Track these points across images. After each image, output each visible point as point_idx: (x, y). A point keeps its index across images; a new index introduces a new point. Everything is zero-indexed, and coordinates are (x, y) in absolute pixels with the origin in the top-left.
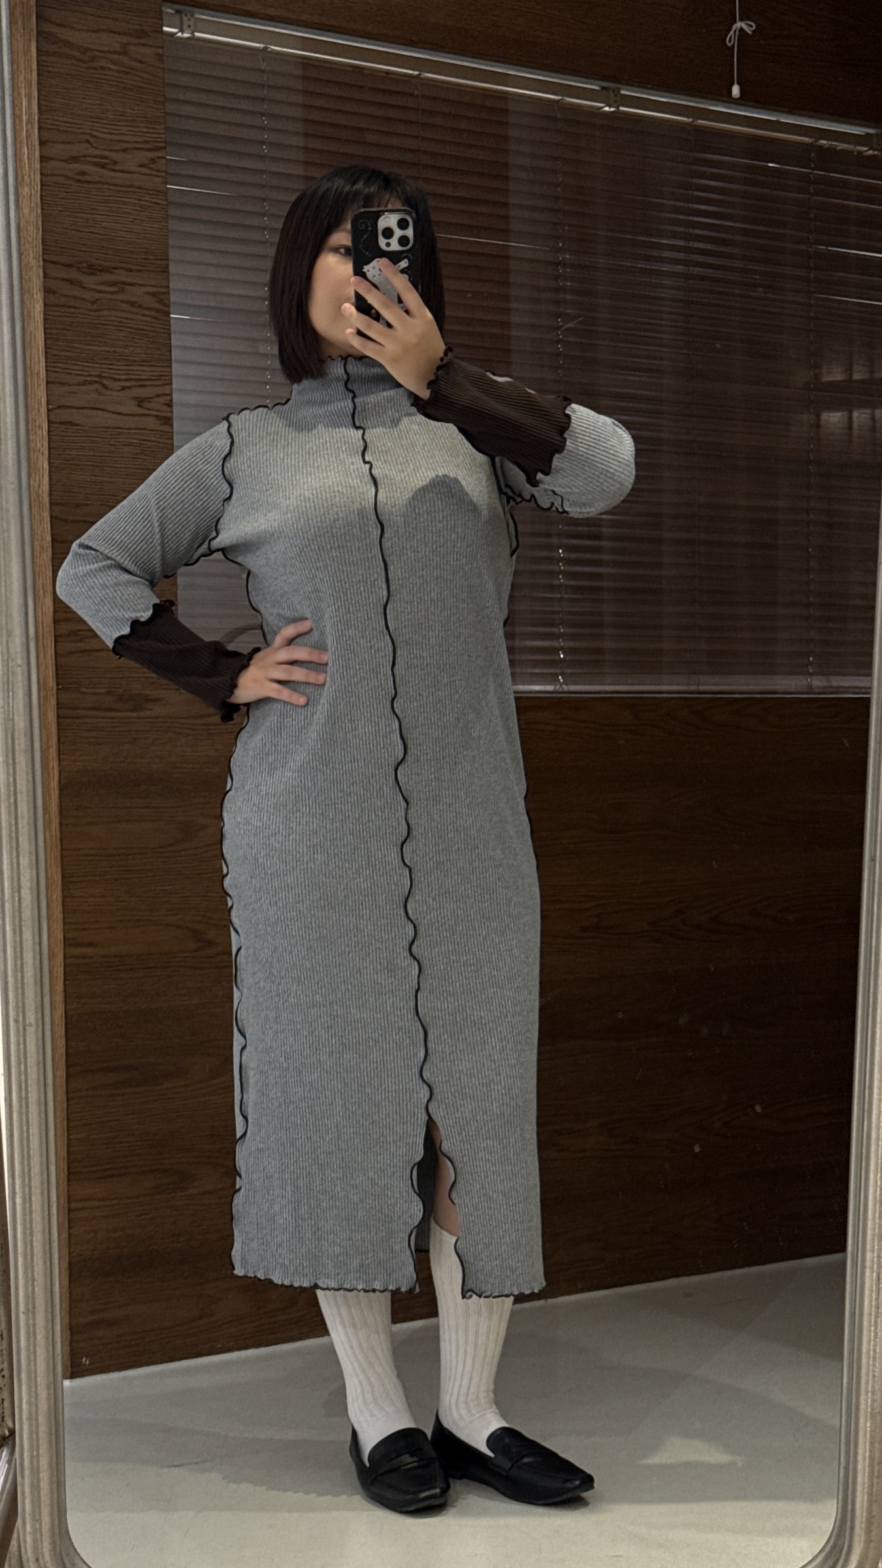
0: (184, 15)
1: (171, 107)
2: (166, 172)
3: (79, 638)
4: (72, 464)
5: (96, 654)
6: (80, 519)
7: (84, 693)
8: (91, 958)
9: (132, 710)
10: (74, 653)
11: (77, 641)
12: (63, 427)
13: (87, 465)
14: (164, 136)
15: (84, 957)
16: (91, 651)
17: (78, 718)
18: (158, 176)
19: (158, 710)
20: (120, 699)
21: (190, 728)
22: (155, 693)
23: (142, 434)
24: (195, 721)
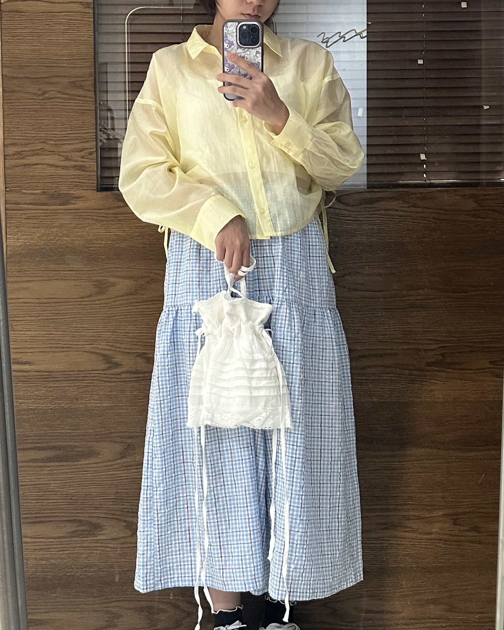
3: (21, 156)
4: (18, 39)
5: (34, 167)
6: (24, 76)
7: (25, 194)
8: (27, 372)
9: (60, 205)
10: (18, 166)
11: (20, 159)
12: (11, 14)
13: (30, 39)
15: (22, 371)
16: (30, 165)
17: (20, 210)
19: (80, 204)
20: (52, 196)
21: (103, 217)
22: (77, 192)
23: (70, 16)
24: (108, 212)
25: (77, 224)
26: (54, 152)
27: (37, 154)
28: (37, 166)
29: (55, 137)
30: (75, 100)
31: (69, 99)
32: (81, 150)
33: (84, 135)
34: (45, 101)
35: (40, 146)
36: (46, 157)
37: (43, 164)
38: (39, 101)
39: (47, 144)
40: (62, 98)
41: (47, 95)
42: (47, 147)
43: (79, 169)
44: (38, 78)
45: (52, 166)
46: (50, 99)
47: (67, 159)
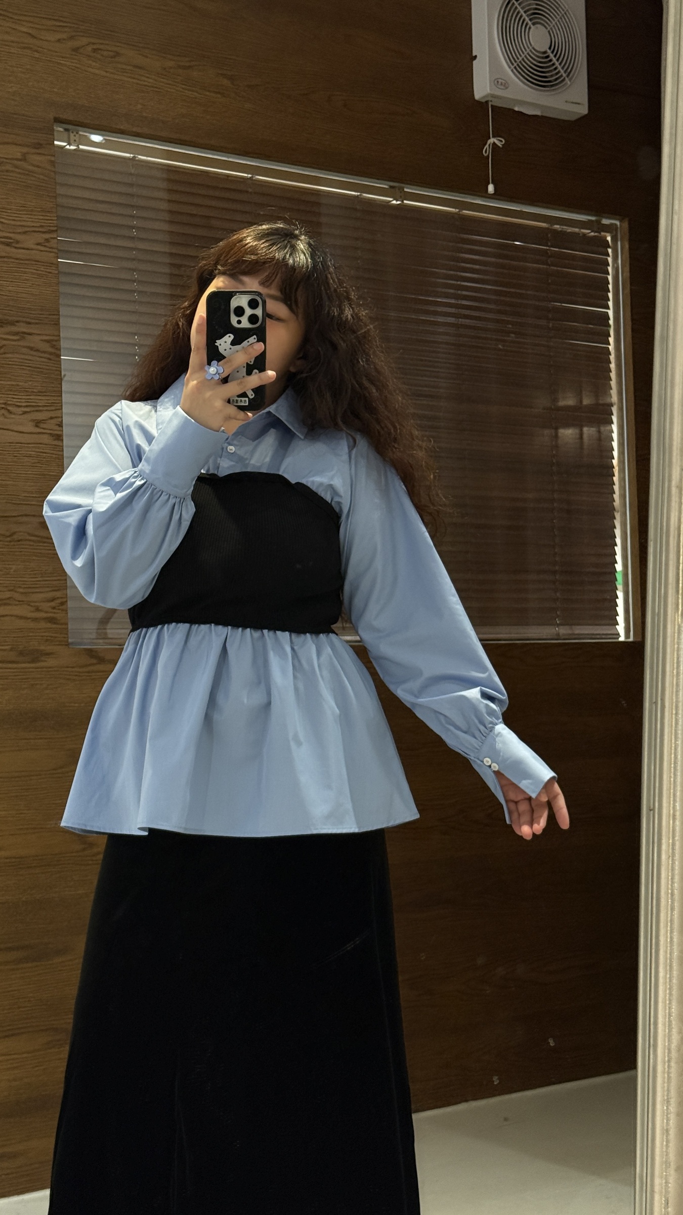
0: (71, 132)
1: (60, 200)
2: (57, 249)
9: (29, 662)
14: (55, 222)
18: (51, 252)
19: (51, 662)
20: (21, 653)
21: (76, 675)
22: (49, 648)
23: (39, 448)
24: (81, 670)
25: (48, 685)
26: (23, 601)
27: (5, 604)
28: (5, 618)
29: (24, 584)
30: (44, 542)
31: (39, 542)
32: (53, 600)
33: (54, 583)
34: (12, 543)
35: (8, 595)
36: (15, 607)
37: (12, 616)
38: (6, 543)
39: (16, 592)
40: (33, 541)
41: (15, 537)
42: (16, 596)
43: (50, 622)
44: (6, 517)
45: (21, 617)
46: (19, 541)
47: (38, 610)
